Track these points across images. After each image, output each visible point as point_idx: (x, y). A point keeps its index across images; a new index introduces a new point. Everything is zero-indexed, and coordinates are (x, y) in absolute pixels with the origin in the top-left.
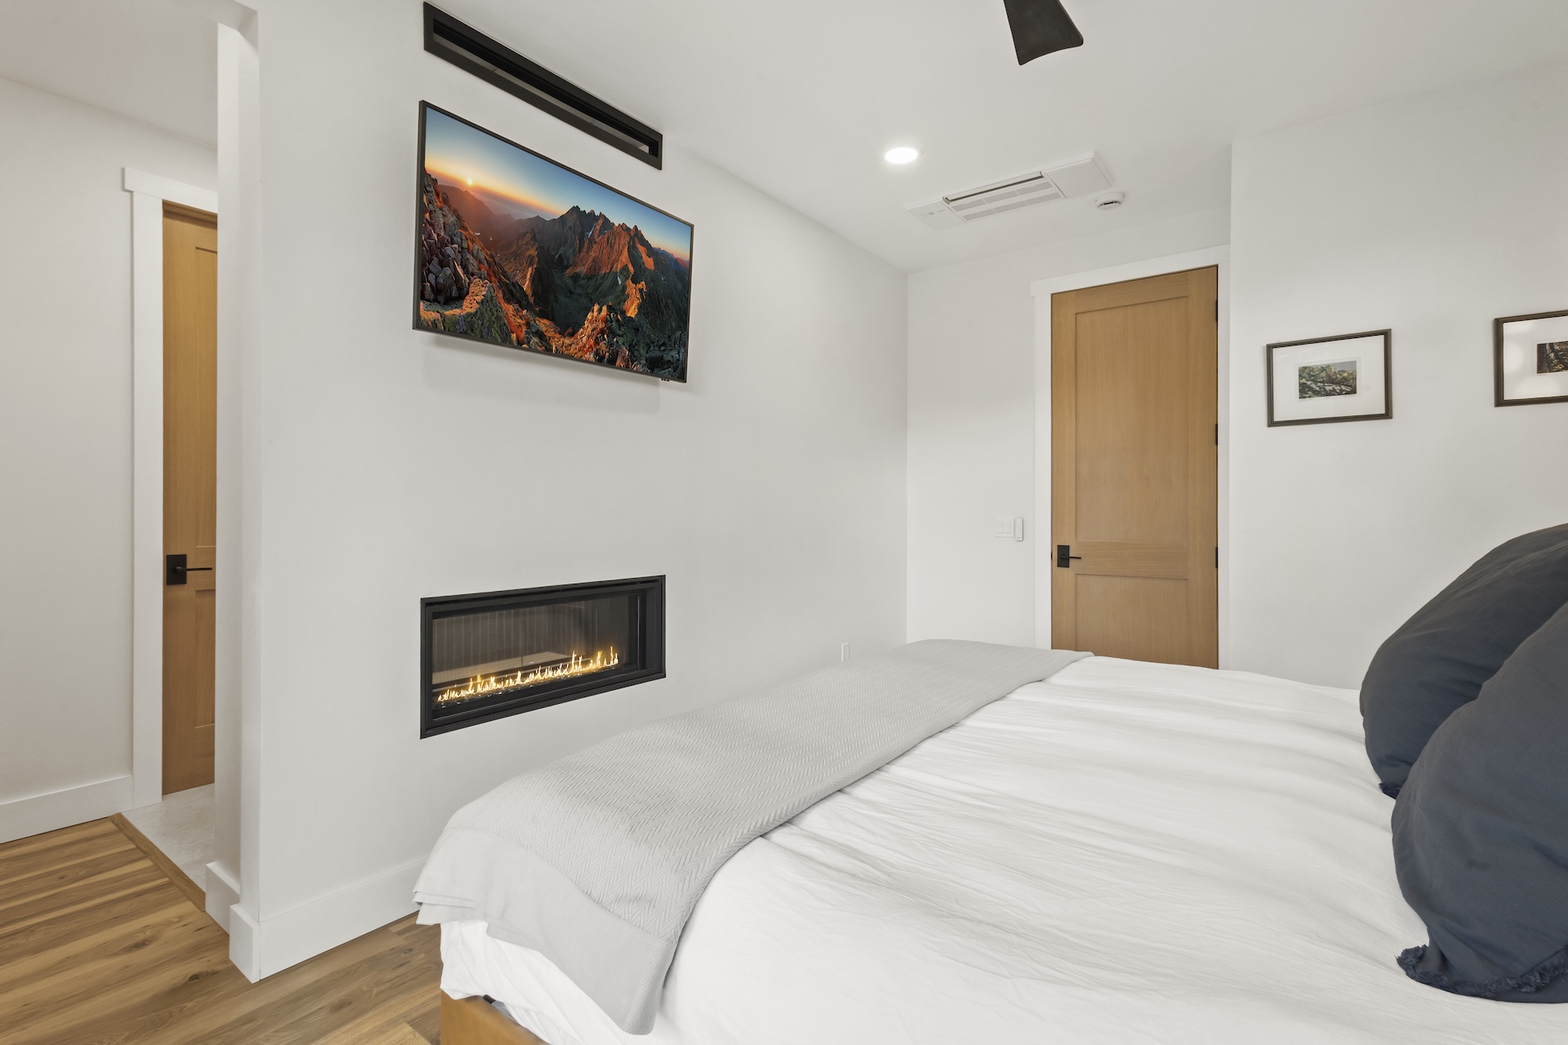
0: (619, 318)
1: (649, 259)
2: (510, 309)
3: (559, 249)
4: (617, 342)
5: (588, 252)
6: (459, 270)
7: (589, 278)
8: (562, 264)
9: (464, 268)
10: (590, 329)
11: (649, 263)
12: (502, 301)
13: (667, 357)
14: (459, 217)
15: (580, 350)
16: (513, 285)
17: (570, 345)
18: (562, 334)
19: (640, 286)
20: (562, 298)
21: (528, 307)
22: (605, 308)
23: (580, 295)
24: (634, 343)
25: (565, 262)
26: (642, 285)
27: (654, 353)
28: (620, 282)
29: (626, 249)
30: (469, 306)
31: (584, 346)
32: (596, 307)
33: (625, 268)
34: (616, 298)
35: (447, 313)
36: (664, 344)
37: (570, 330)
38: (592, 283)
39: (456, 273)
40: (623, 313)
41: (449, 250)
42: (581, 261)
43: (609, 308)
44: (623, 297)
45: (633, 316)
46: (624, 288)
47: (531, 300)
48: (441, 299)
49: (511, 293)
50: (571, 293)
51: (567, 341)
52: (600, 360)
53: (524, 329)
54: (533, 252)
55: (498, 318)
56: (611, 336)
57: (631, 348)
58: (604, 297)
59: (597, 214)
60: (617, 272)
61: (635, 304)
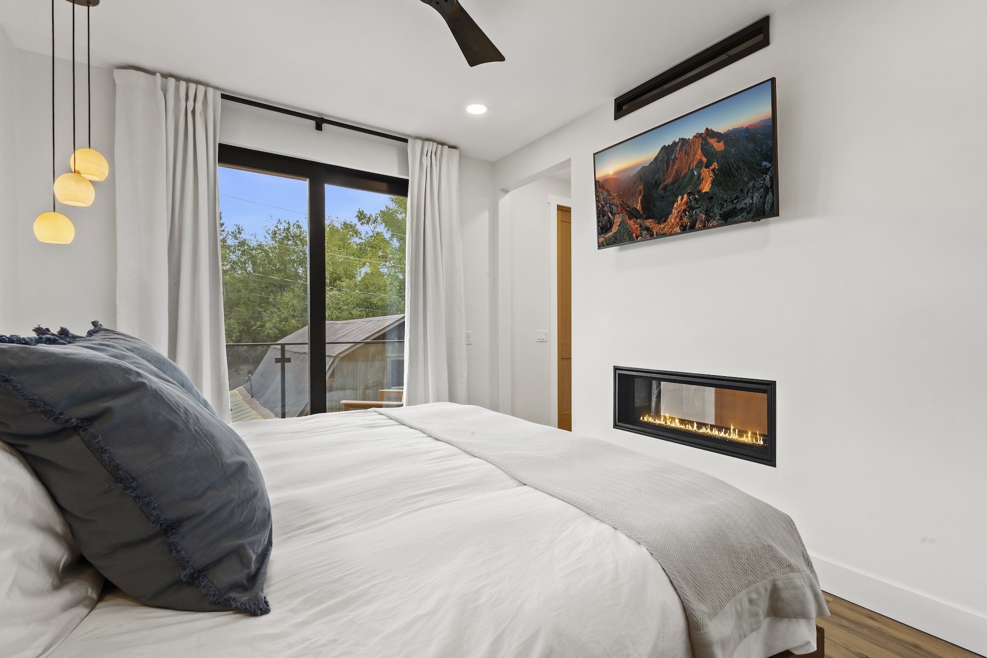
0: (697, 196)
1: (720, 144)
2: (631, 222)
3: (654, 177)
4: (696, 213)
5: (673, 165)
6: (610, 215)
7: (673, 183)
8: (657, 184)
9: (611, 213)
10: (676, 212)
11: (719, 146)
12: (628, 220)
13: (739, 206)
14: (608, 192)
15: (670, 228)
16: (633, 210)
17: (664, 227)
18: (659, 223)
19: (712, 167)
20: (658, 204)
21: (640, 217)
22: (685, 196)
23: (669, 196)
24: (709, 208)
25: (659, 182)
26: (715, 165)
27: (728, 207)
28: (696, 173)
29: (700, 149)
30: (615, 229)
31: (673, 225)
32: (679, 198)
33: (700, 162)
34: (693, 185)
35: (606, 236)
36: (737, 198)
37: (664, 219)
38: (676, 185)
39: (609, 217)
40: (699, 192)
41: (606, 209)
42: (668, 176)
43: (689, 194)
44: (700, 179)
45: (708, 190)
46: (699, 175)
47: (642, 213)
48: (604, 231)
49: (632, 214)
50: (663, 197)
51: (662, 226)
52: (684, 229)
53: (639, 229)
54: (641, 187)
55: (627, 229)
56: (691, 211)
57: (707, 213)
58: (685, 189)
59: (677, 140)
60: (693, 168)
61: (709, 181)
